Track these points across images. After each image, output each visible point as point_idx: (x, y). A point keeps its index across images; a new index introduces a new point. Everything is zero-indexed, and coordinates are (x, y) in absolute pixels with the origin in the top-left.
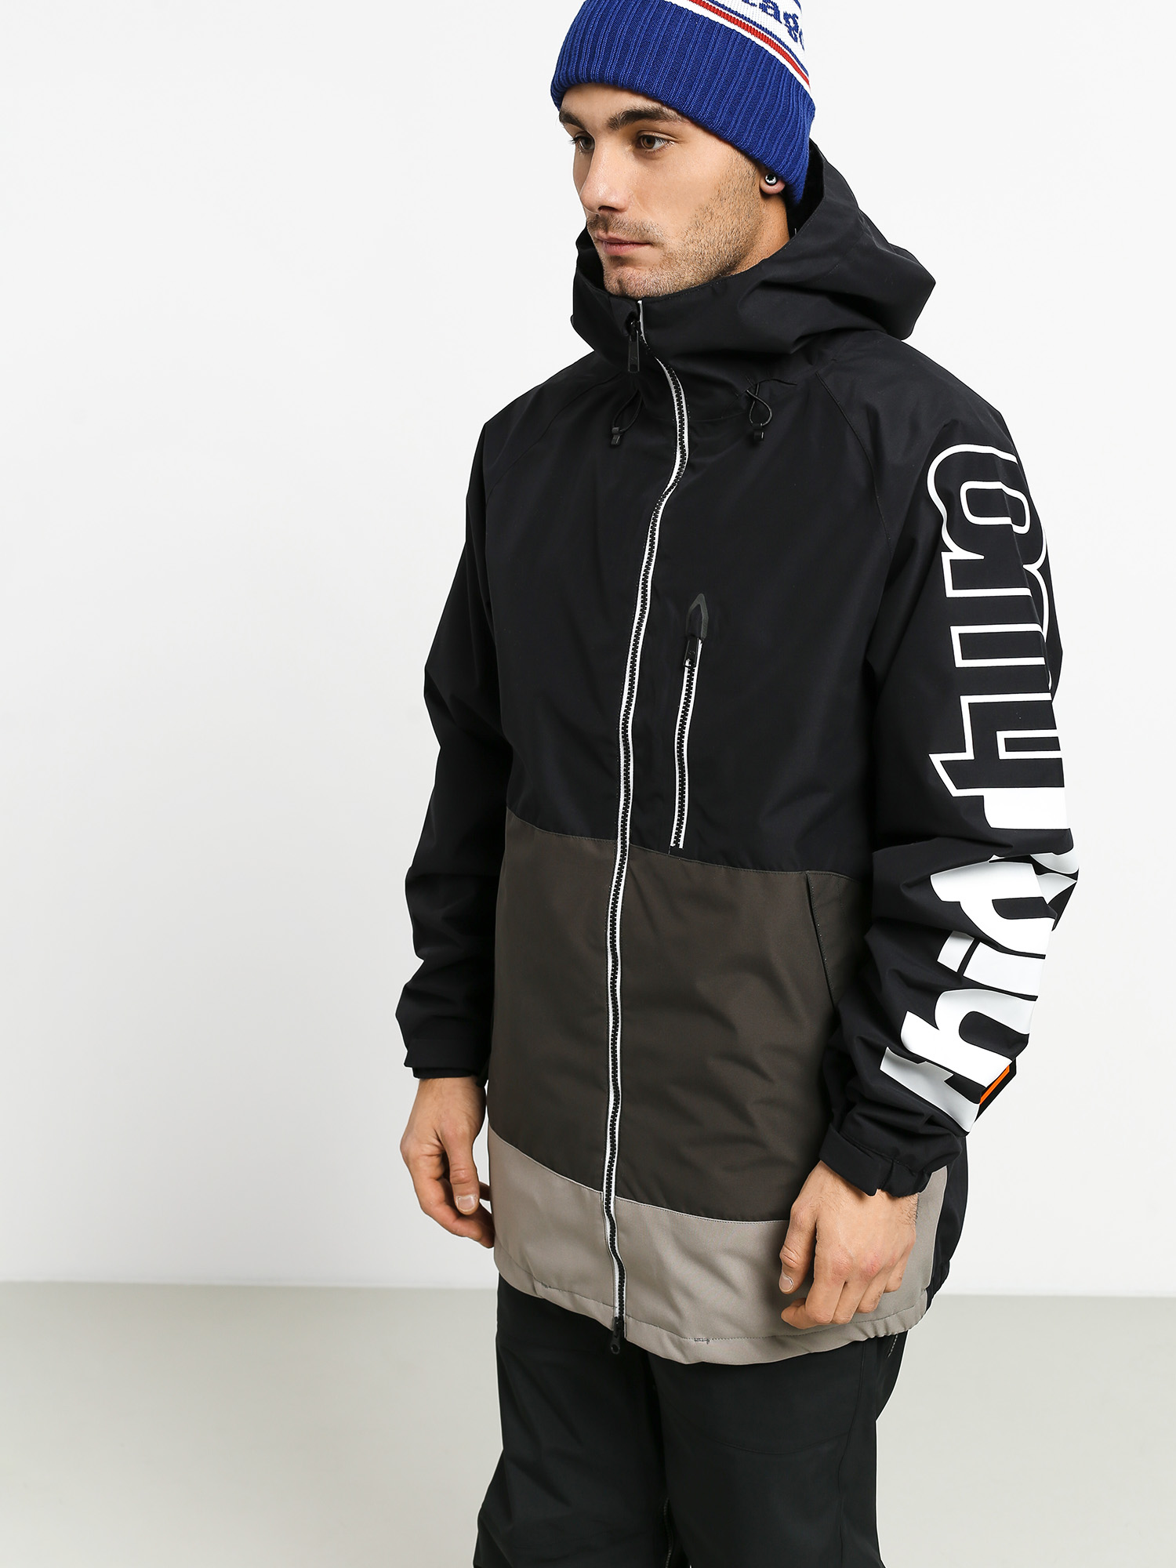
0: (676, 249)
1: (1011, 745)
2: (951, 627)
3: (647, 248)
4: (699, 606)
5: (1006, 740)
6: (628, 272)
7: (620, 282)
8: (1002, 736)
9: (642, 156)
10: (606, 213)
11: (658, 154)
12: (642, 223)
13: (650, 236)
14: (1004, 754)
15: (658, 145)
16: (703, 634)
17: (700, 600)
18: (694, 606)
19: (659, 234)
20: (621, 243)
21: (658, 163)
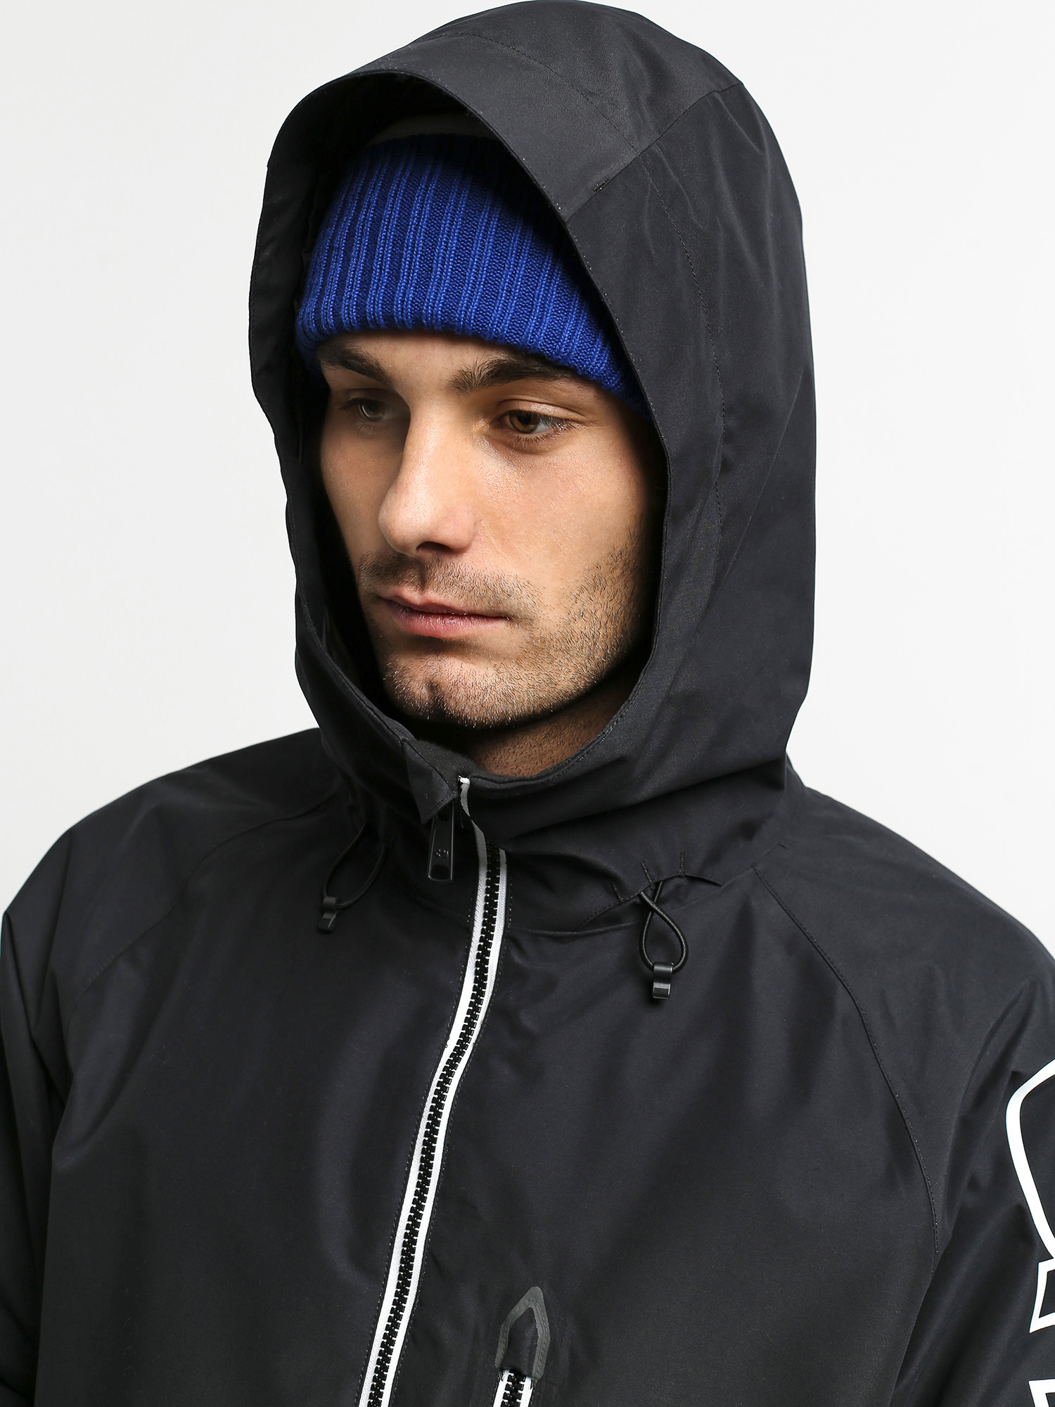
0: (554, 630)
2: (1030, 1382)
3: (501, 626)
4: (530, 1312)
6: (451, 669)
7: (433, 687)
9: (510, 446)
10: (428, 555)
11: (543, 445)
12: (499, 578)
13: (511, 604)
15: (542, 427)
16: (538, 1367)
17: (534, 1301)
18: (519, 1310)
19: (529, 601)
20: (446, 612)
21: (539, 461)
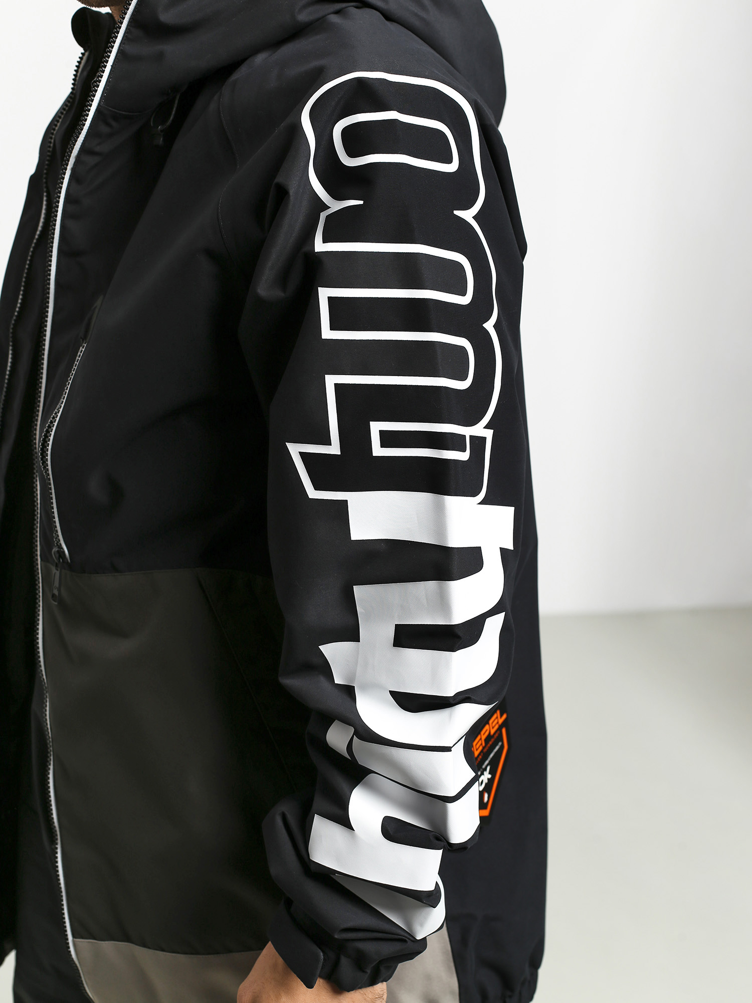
1: (388, 439)
5: (382, 433)
8: (376, 428)
14: (378, 451)
